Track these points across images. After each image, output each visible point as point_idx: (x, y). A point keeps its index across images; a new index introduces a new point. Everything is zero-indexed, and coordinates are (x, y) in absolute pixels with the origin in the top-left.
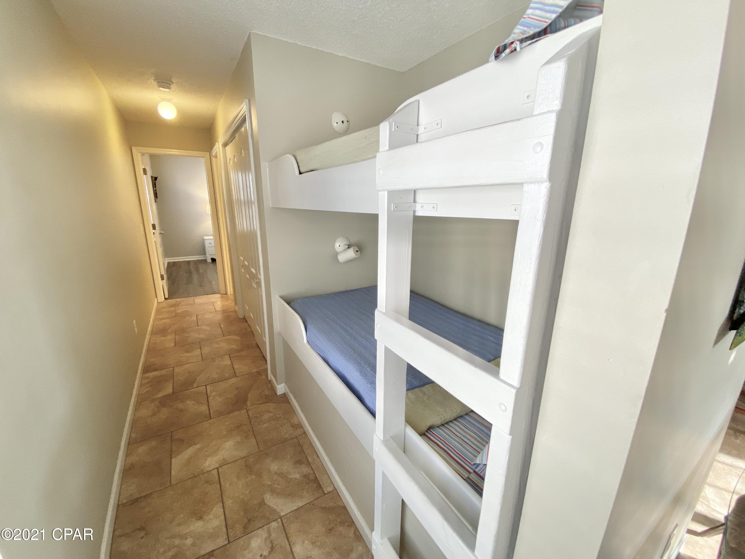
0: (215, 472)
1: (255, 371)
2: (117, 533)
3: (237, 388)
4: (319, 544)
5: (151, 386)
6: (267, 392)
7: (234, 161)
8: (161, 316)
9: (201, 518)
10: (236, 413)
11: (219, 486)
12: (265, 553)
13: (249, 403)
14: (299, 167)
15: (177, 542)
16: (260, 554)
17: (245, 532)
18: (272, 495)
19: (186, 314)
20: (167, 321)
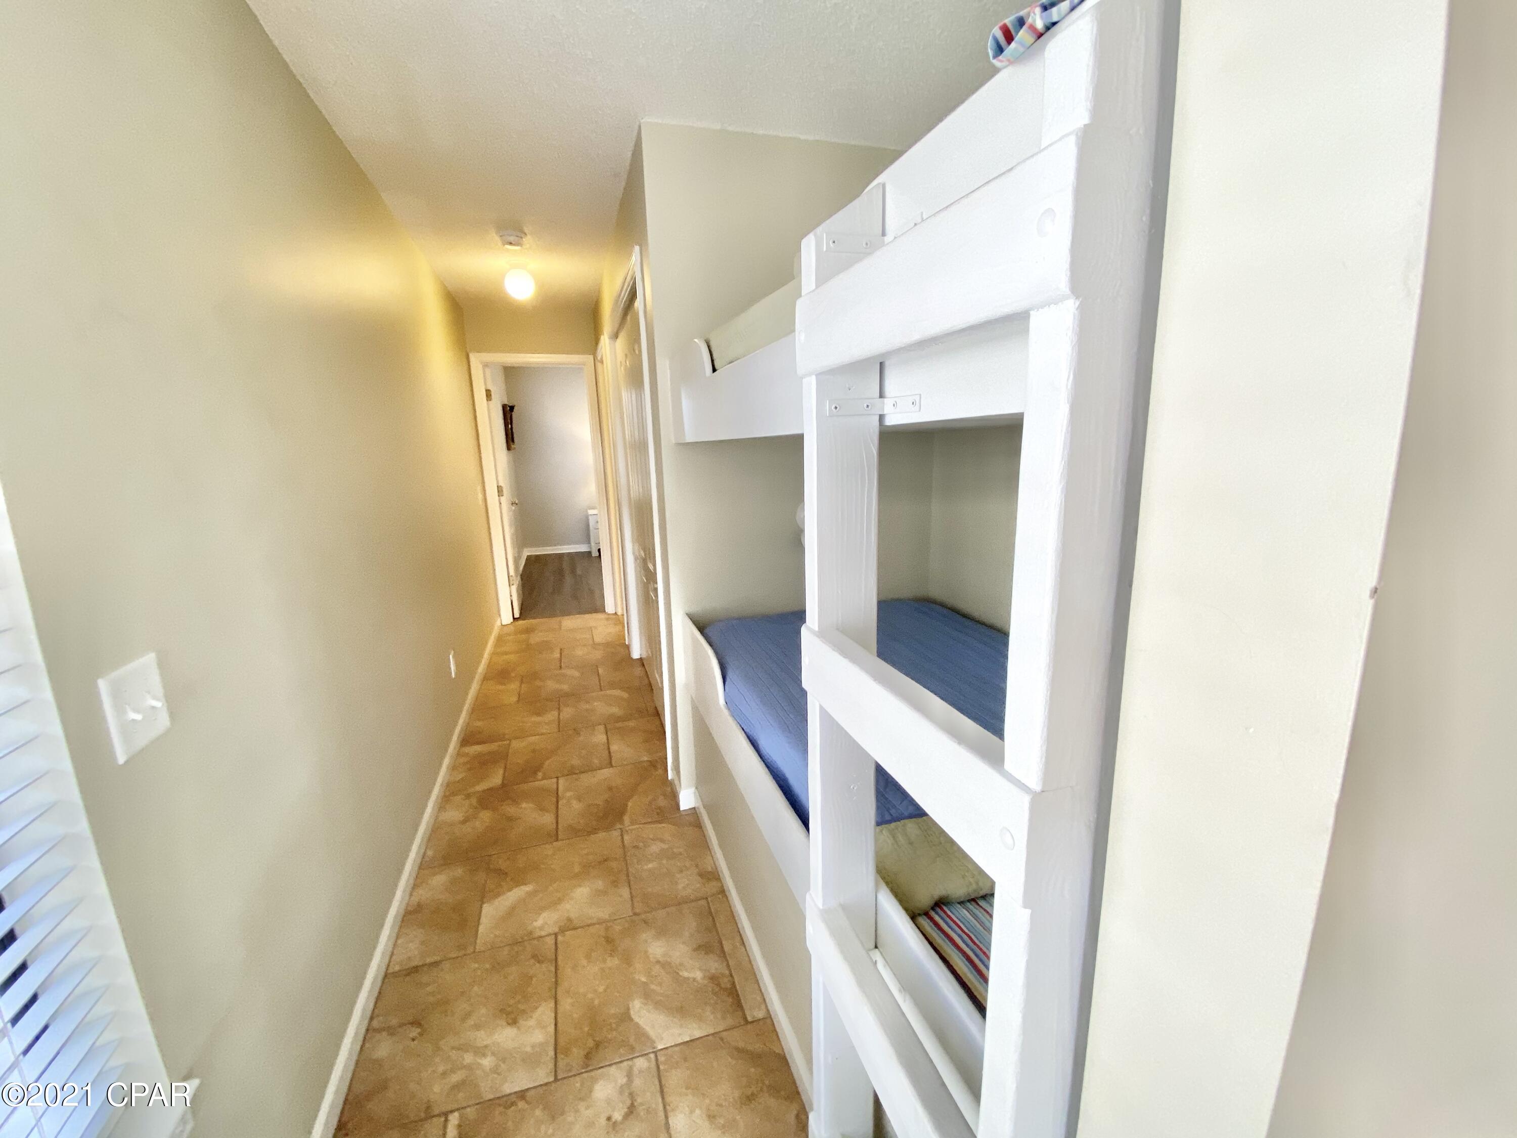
0: (550, 941)
1: (646, 759)
2: (375, 1023)
3: (610, 789)
4: (722, 1121)
5: (470, 769)
6: (662, 802)
7: (626, 366)
8: (503, 649)
9: (513, 1022)
10: (601, 835)
11: (553, 969)
12: (618, 1116)
13: (626, 819)
14: (712, 361)
15: (468, 1058)
16: (607, 1115)
17: (587, 1066)
18: (646, 1004)
19: (546, 646)
20: (512, 657)
